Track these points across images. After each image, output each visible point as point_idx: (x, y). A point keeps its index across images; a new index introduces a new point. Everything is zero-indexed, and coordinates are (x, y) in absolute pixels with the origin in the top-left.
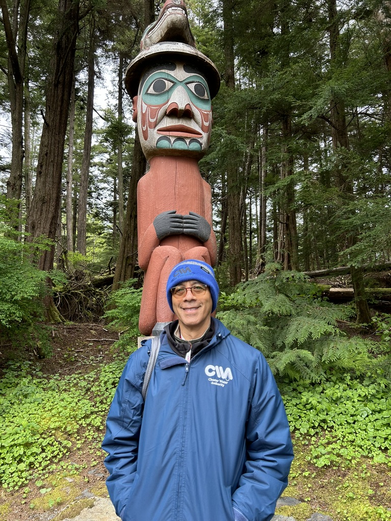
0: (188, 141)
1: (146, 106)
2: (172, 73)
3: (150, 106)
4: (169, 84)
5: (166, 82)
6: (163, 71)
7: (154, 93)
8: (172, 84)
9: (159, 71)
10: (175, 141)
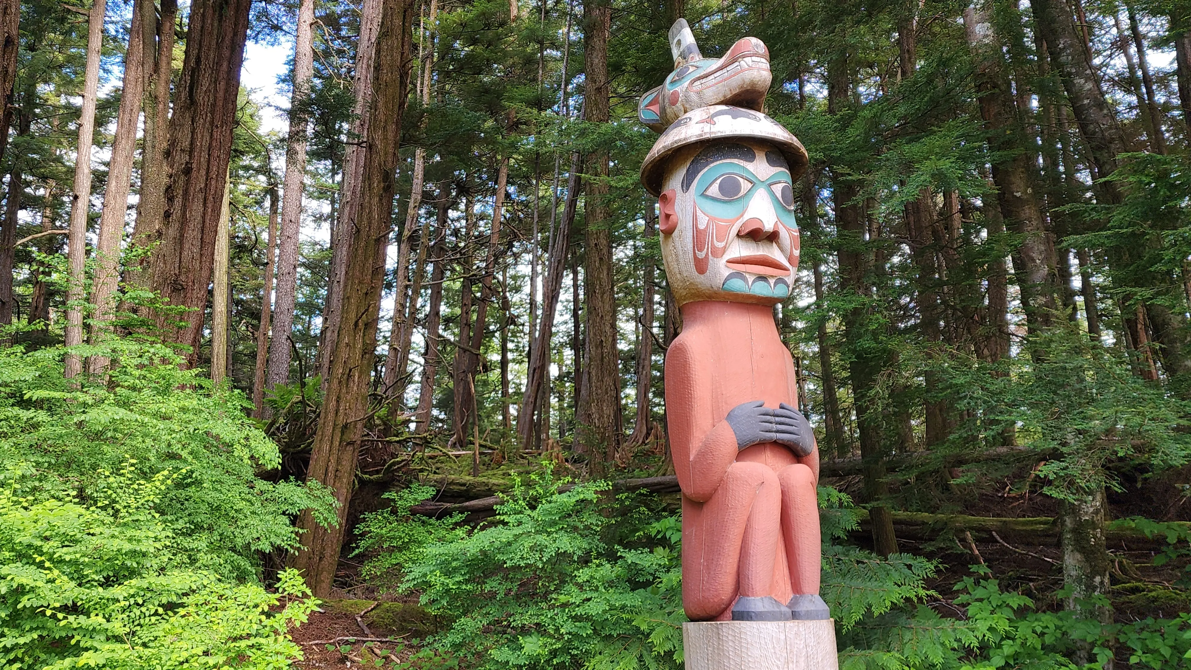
0: (772, 281)
1: (707, 218)
2: (750, 166)
3: (715, 219)
4: (745, 186)
5: (741, 180)
6: (736, 161)
7: (720, 196)
8: (750, 185)
9: (728, 161)
10: (754, 282)
